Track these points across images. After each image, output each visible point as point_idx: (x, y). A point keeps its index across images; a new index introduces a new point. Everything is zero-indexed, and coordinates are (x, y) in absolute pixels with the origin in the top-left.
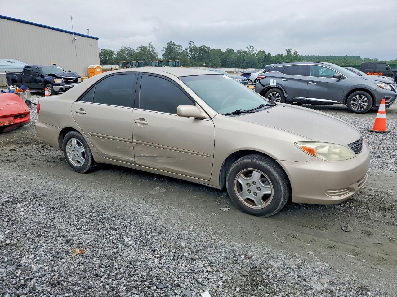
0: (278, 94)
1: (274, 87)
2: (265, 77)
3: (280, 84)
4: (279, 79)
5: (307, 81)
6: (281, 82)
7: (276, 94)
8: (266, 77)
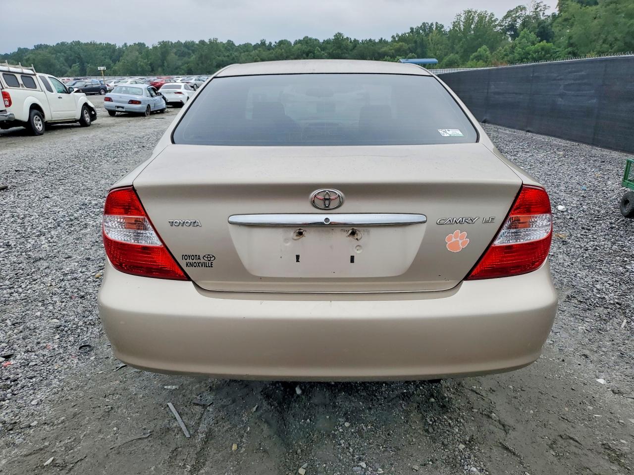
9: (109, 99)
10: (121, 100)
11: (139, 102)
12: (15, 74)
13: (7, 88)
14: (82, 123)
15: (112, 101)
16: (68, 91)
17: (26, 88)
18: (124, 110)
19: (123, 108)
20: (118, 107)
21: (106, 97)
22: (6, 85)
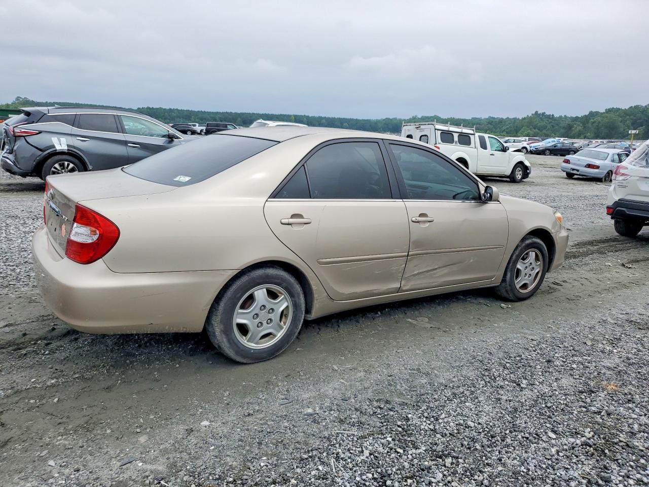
0: (71, 165)
1: (62, 153)
2: (38, 132)
3: (74, 147)
4: (69, 138)
5: (125, 143)
6: (77, 142)
7: (68, 165)
8: (40, 132)
9: (567, 161)
10: (578, 163)
11: (598, 167)
12: (453, 133)
13: (440, 143)
14: (511, 179)
15: (569, 163)
16: (504, 150)
17: (459, 144)
18: (578, 173)
19: (578, 171)
20: (573, 170)
21: (565, 159)
22: (440, 141)
